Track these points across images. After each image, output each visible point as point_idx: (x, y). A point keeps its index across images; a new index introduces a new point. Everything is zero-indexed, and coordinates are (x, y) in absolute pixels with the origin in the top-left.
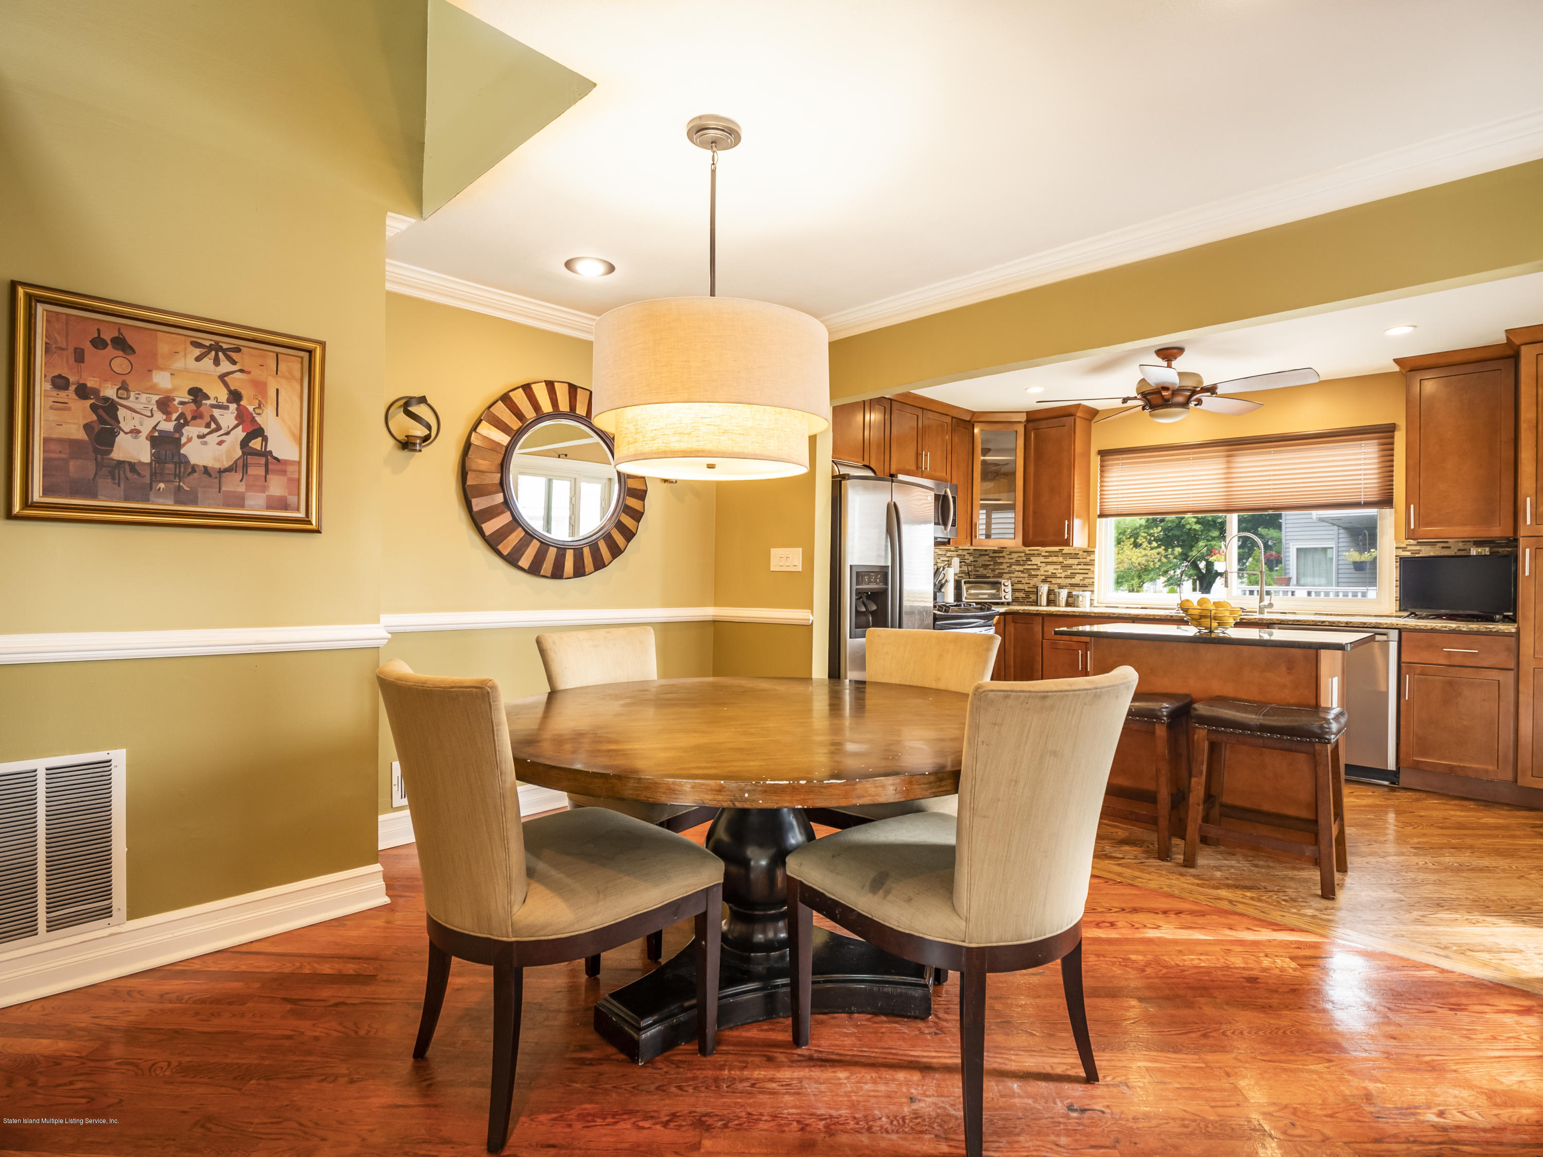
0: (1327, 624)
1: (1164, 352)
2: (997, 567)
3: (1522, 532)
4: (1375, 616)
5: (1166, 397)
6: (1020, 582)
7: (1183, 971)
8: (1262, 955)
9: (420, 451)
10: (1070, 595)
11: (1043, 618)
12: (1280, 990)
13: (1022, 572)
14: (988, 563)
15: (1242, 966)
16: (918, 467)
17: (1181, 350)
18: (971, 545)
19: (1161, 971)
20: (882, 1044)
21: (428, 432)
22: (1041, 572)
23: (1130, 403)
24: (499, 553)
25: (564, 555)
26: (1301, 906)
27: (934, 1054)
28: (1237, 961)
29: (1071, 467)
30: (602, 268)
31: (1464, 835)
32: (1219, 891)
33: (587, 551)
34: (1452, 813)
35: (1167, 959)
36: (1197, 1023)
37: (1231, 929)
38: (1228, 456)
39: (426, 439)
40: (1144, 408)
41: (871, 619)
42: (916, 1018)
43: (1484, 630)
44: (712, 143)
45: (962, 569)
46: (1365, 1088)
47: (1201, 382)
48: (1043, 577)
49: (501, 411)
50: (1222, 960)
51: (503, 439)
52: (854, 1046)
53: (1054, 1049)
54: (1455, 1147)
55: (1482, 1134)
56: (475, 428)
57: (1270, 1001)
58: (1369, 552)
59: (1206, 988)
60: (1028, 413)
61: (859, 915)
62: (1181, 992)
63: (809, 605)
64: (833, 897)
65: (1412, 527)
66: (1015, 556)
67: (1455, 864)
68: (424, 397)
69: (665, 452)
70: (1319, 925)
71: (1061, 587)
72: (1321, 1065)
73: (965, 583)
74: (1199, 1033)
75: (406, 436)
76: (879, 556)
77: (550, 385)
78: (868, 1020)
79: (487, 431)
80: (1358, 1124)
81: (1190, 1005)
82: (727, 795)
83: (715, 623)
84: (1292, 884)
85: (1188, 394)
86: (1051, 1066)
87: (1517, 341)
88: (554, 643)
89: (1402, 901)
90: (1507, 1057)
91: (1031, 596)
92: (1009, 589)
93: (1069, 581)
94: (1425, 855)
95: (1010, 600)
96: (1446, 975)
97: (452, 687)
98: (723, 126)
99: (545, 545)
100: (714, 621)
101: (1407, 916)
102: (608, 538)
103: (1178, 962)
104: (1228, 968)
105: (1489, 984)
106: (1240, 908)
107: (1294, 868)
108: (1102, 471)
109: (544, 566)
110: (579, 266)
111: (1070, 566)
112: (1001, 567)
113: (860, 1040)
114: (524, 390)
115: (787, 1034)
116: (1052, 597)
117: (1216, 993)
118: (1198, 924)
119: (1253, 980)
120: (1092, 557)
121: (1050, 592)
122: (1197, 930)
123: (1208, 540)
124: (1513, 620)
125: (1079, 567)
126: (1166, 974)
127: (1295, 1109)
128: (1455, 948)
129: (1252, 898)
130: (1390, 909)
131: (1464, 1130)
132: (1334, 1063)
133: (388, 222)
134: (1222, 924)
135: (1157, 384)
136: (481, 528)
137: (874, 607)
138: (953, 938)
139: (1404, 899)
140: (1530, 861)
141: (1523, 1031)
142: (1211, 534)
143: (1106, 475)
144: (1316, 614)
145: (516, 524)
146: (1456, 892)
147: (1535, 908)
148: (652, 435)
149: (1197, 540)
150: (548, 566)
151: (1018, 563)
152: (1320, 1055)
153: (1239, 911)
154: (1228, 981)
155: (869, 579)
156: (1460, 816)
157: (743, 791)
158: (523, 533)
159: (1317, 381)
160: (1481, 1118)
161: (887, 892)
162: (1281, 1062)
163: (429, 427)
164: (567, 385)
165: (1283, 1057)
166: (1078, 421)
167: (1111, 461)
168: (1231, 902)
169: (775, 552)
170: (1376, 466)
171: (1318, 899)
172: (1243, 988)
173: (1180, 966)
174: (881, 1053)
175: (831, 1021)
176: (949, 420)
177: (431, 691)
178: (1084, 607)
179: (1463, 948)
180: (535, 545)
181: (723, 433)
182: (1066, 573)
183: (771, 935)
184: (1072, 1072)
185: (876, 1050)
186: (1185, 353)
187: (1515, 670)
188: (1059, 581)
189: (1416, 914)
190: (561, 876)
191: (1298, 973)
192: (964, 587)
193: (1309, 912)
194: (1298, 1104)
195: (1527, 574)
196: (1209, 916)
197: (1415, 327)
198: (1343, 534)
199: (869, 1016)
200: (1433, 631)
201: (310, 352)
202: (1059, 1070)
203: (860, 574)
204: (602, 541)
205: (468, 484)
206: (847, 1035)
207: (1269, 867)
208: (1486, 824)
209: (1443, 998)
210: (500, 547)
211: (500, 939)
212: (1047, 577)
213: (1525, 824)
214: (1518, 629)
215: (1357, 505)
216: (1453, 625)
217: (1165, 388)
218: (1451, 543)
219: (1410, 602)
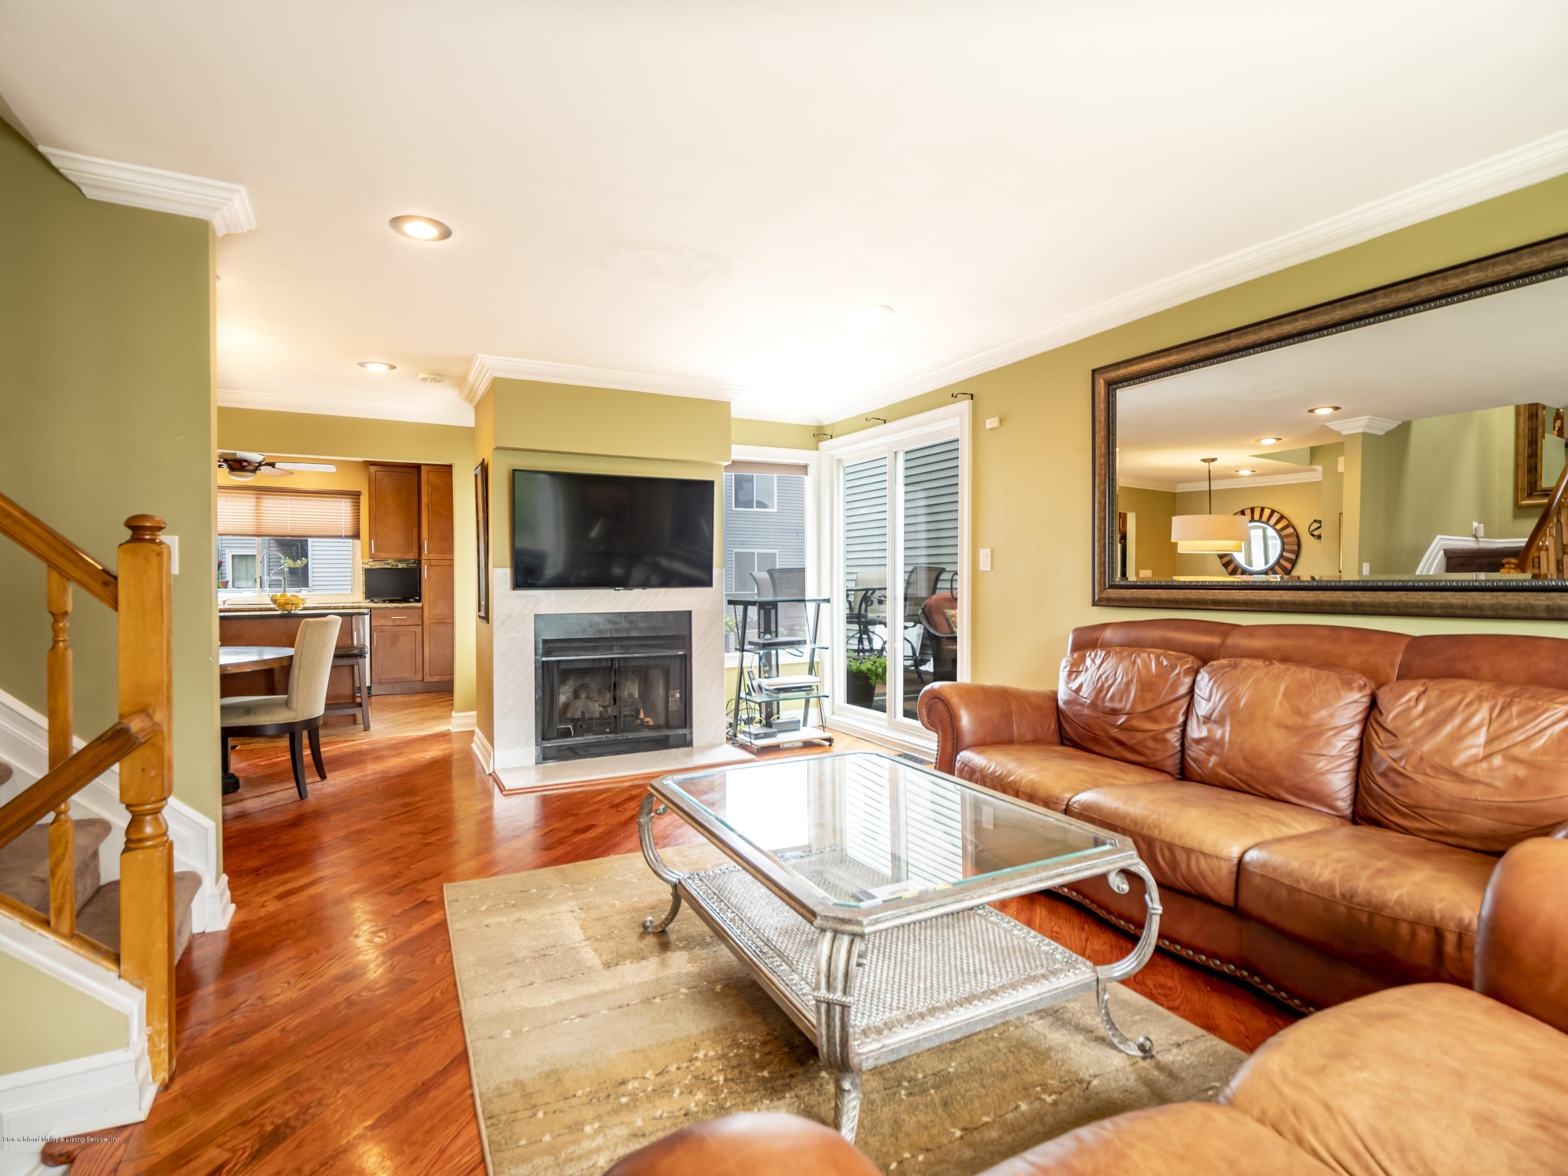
3: (423, 557)
4: (352, 603)
5: (243, 465)
12: (369, 751)
26: (358, 735)
31: (407, 704)
34: (399, 699)
38: (257, 498)
43: (409, 606)
58: (301, 560)
59: (342, 757)
65: (373, 551)
85: (257, 465)
87: (420, 463)
104: (344, 752)
117: (347, 757)
124: (419, 601)
135: (240, 458)
154: (348, 754)
156: (404, 700)
170: (350, 514)
187: (422, 625)
193: (362, 735)
195: (425, 578)
200: (386, 609)
213: (429, 697)
214: (423, 605)
215: (340, 537)
216: (395, 605)
217: (246, 461)
218: (390, 561)
219: (370, 594)
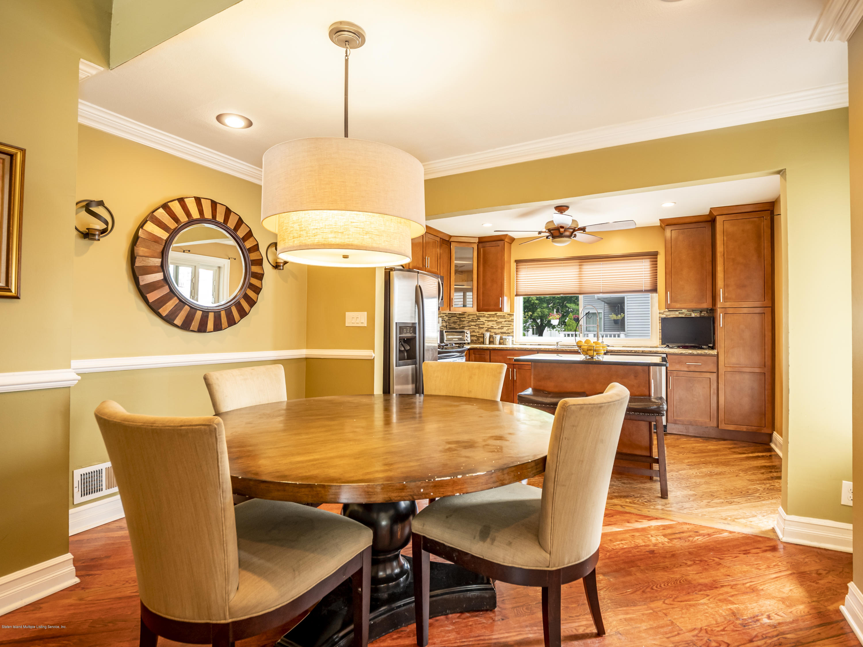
0: (633, 352)
1: (559, 208)
2: (461, 323)
3: (719, 305)
4: (651, 347)
5: (561, 232)
6: (474, 331)
7: (617, 552)
8: (649, 536)
9: (99, 240)
10: (501, 338)
11: (490, 351)
12: (667, 556)
13: (475, 326)
14: (456, 321)
15: (644, 544)
16: (424, 265)
17: (567, 207)
18: (450, 310)
19: (606, 554)
20: (473, 634)
21: (106, 227)
22: (485, 326)
23: (543, 234)
24: (159, 315)
25: (207, 317)
26: (654, 504)
27: (506, 635)
28: (640, 542)
29: (503, 268)
30: (242, 123)
31: (705, 456)
32: (613, 500)
33: (223, 314)
34: (695, 445)
35: (606, 546)
36: (637, 584)
37: (628, 522)
38: (580, 265)
39: (103, 232)
40: (547, 238)
41: (406, 354)
42: (487, 610)
43: (704, 353)
44: (346, 41)
45: (443, 324)
46: (730, 609)
47: (578, 225)
48: (487, 329)
49: (161, 214)
50: (633, 542)
51: (164, 235)
52: (456, 639)
53: (573, 617)
54: (784, 636)
55: (791, 625)
56: (142, 226)
57: (665, 564)
58: (620, 315)
59: (632, 561)
60: (479, 238)
61: (473, 556)
62: (622, 566)
63: (372, 347)
64: (451, 546)
65: (669, 303)
66: (471, 317)
67: (709, 472)
68: (102, 201)
69: (324, 245)
70: (667, 514)
71: (496, 334)
72: (705, 599)
73: (446, 332)
74: (641, 591)
75: (87, 229)
76: (412, 317)
77: (198, 200)
78: (459, 618)
79: (150, 227)
80: (737, 632)
81: (629, 574)
82: (408, 492)
83: (307, 359)
84: (644, 492)
85: (572, 231)
86: (576, 629)
87: (715, 213)
88: (217, 379)
89: (696, 495)
90: (779, 577)
91: (480, 339)
92: (469, 335)
93: (500, 331)
94: (694, 468)
95: (470, 341)
96: (733, 534)
97: (181, 426)
98: (354, 30)
99: (193, 309)
100: (306, 358)
101: (702, 503)
102: (238, 305)
103: (613, 547)
104: (637, 547)
105: (752, 536)
106: (627, 509)
107: (642, 483)
108: (517, 271)
109: (193, 323)
110: (227, 120)
111: (501, 323)
112: (463, 323)
113: (459, 634)
114: (179, 202)
115: (411, 639)
116: (491, 339)
117: (639, 563)
118: (612, 522)
119: (652, 552)
120: (512, 318)
121: (491, 337)
122: (613, 525)
123: (542, 309)
124: (713, 348)
125: (506, 323)
126: (610, 555)
127: (706, 629)
128: (729, 518)
129: (630, 503)
130: (693, 500)
131: (783, 625)
132: (710, 597)
133: (81, 66)
134: (623, 520)
135: (558, 225)
136: (146, 297)
137: (408, 348)
138: (541, 565)
139: (696, 494)
140: (736, 467)
141: (778, 560)
142: (543, 305)
143: (519, 273)
144: (623, 347)
145: (172, 294)
146: (716, 487)
147: (750, 491)
148: (314, 232)
149: (537, 309)
150: (195, 324)
151: (472, 321)
152: (702, 593)
153: (628, 511)
154: (641, 555)
155: (407, 330)
156: (700, 446)
157: (420, 488)
158: (178, 301)
159: (634, 227)
160: (786, 616)
161: (493, 540)
162: (687, 601)
163: (106, 223)
164: (210, 201)
165: (686, 598)
166: (506, 243)
167: (522, 266)
168: (621, 506)
169: (348, 315)
170: (649, 272)
171: (660, 499)
172: (650, 557)
173: (614, 549)
174: (475, 641)
175: (436, 623)
176: (438, 239)
177: (161, 430)
178: (509, 345)
179: (732, 518)
180: (187, 308)
181: (366, 234)
182: (499, 326)
183: (389, 572)
184: (588, 631)
185: (471, 639)
186: (569, 209)
187: (717, 373)
188: (495, 331)
189: (705, 502)
190: (262, 561)
191: (670, 545)
192: (445, 334)
193: (660, 507)
194: (706, 626)
195: (721, 326)
196: (615, 516)
197: (675, 203)
198: (606, 306)
199: (458, 615)
200: (681, 354)
201: (12, 156)
202: (581, 631)
203: (402, 328)
204: (234, 307)
205: (136, 265)
206: (449, 632)
207: (630, 483)
208: (710, 449)
209: (738, 548)
210: (160, 311)
211: (219, 622)
212: (489, 328)
213: (726, 448)
214: (718, 353)
215: (641, 291)
216: (690, 351)
217: (562, 227)
218: (684, 311)
219: (666, 340)
